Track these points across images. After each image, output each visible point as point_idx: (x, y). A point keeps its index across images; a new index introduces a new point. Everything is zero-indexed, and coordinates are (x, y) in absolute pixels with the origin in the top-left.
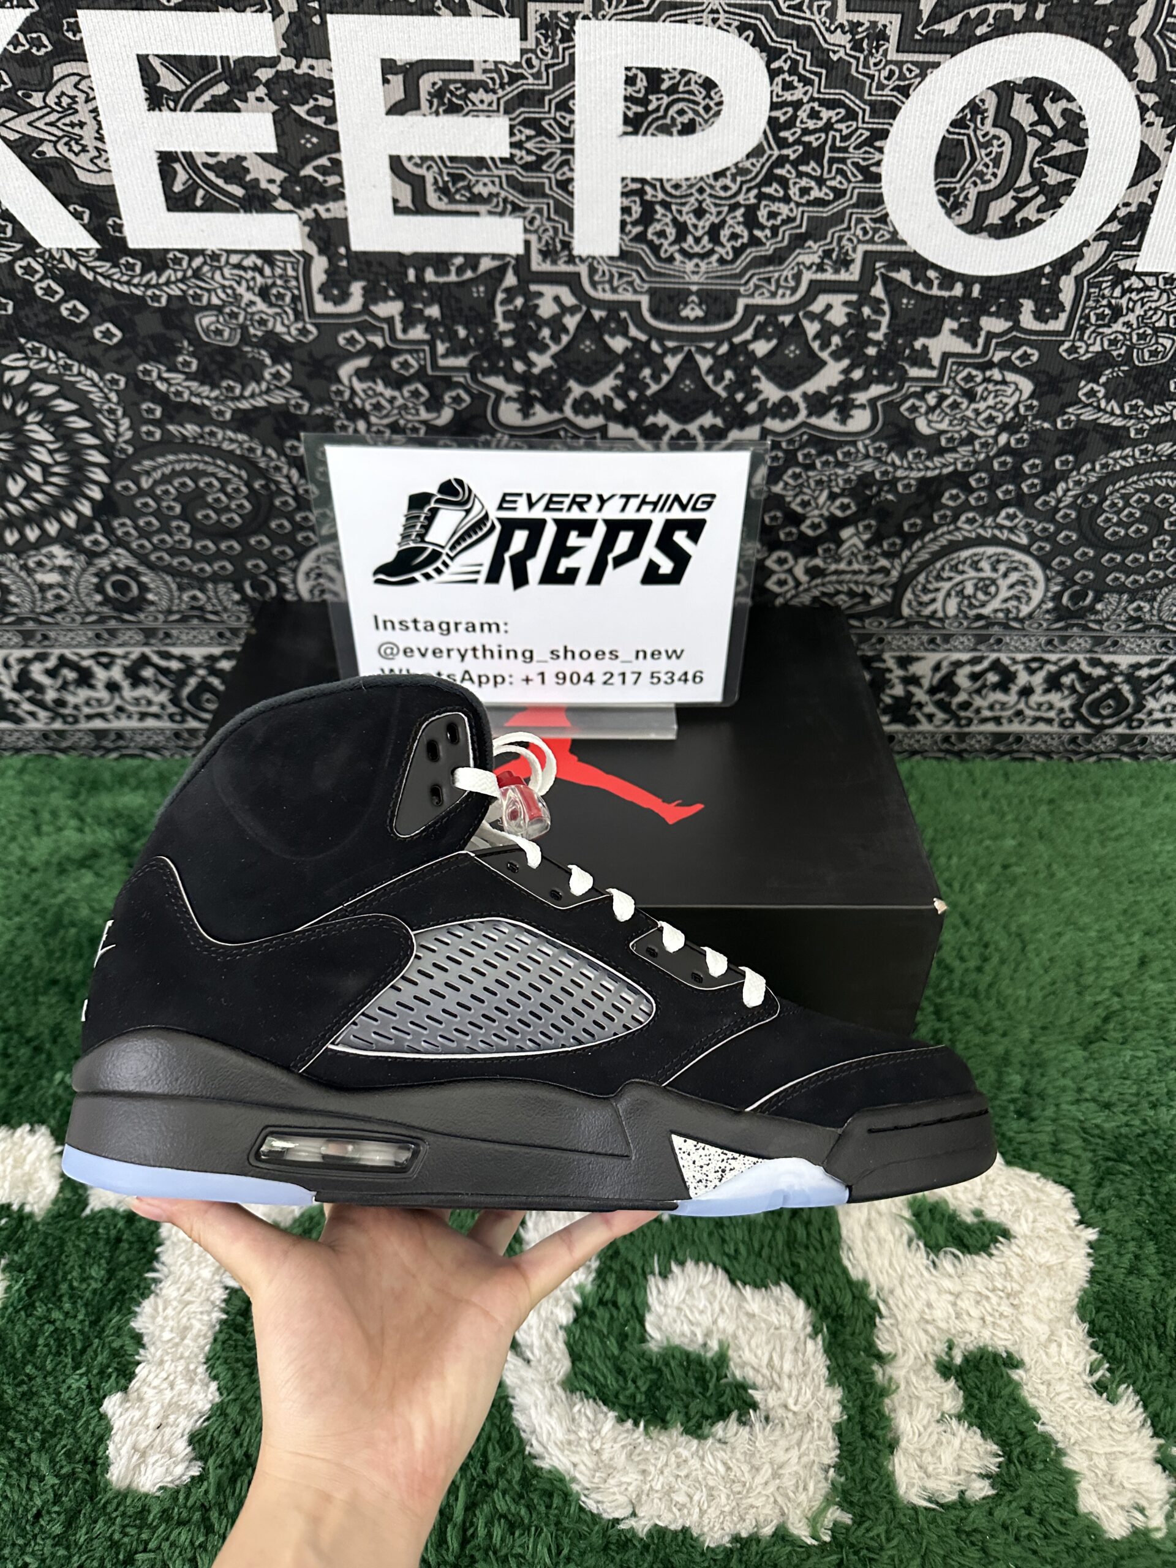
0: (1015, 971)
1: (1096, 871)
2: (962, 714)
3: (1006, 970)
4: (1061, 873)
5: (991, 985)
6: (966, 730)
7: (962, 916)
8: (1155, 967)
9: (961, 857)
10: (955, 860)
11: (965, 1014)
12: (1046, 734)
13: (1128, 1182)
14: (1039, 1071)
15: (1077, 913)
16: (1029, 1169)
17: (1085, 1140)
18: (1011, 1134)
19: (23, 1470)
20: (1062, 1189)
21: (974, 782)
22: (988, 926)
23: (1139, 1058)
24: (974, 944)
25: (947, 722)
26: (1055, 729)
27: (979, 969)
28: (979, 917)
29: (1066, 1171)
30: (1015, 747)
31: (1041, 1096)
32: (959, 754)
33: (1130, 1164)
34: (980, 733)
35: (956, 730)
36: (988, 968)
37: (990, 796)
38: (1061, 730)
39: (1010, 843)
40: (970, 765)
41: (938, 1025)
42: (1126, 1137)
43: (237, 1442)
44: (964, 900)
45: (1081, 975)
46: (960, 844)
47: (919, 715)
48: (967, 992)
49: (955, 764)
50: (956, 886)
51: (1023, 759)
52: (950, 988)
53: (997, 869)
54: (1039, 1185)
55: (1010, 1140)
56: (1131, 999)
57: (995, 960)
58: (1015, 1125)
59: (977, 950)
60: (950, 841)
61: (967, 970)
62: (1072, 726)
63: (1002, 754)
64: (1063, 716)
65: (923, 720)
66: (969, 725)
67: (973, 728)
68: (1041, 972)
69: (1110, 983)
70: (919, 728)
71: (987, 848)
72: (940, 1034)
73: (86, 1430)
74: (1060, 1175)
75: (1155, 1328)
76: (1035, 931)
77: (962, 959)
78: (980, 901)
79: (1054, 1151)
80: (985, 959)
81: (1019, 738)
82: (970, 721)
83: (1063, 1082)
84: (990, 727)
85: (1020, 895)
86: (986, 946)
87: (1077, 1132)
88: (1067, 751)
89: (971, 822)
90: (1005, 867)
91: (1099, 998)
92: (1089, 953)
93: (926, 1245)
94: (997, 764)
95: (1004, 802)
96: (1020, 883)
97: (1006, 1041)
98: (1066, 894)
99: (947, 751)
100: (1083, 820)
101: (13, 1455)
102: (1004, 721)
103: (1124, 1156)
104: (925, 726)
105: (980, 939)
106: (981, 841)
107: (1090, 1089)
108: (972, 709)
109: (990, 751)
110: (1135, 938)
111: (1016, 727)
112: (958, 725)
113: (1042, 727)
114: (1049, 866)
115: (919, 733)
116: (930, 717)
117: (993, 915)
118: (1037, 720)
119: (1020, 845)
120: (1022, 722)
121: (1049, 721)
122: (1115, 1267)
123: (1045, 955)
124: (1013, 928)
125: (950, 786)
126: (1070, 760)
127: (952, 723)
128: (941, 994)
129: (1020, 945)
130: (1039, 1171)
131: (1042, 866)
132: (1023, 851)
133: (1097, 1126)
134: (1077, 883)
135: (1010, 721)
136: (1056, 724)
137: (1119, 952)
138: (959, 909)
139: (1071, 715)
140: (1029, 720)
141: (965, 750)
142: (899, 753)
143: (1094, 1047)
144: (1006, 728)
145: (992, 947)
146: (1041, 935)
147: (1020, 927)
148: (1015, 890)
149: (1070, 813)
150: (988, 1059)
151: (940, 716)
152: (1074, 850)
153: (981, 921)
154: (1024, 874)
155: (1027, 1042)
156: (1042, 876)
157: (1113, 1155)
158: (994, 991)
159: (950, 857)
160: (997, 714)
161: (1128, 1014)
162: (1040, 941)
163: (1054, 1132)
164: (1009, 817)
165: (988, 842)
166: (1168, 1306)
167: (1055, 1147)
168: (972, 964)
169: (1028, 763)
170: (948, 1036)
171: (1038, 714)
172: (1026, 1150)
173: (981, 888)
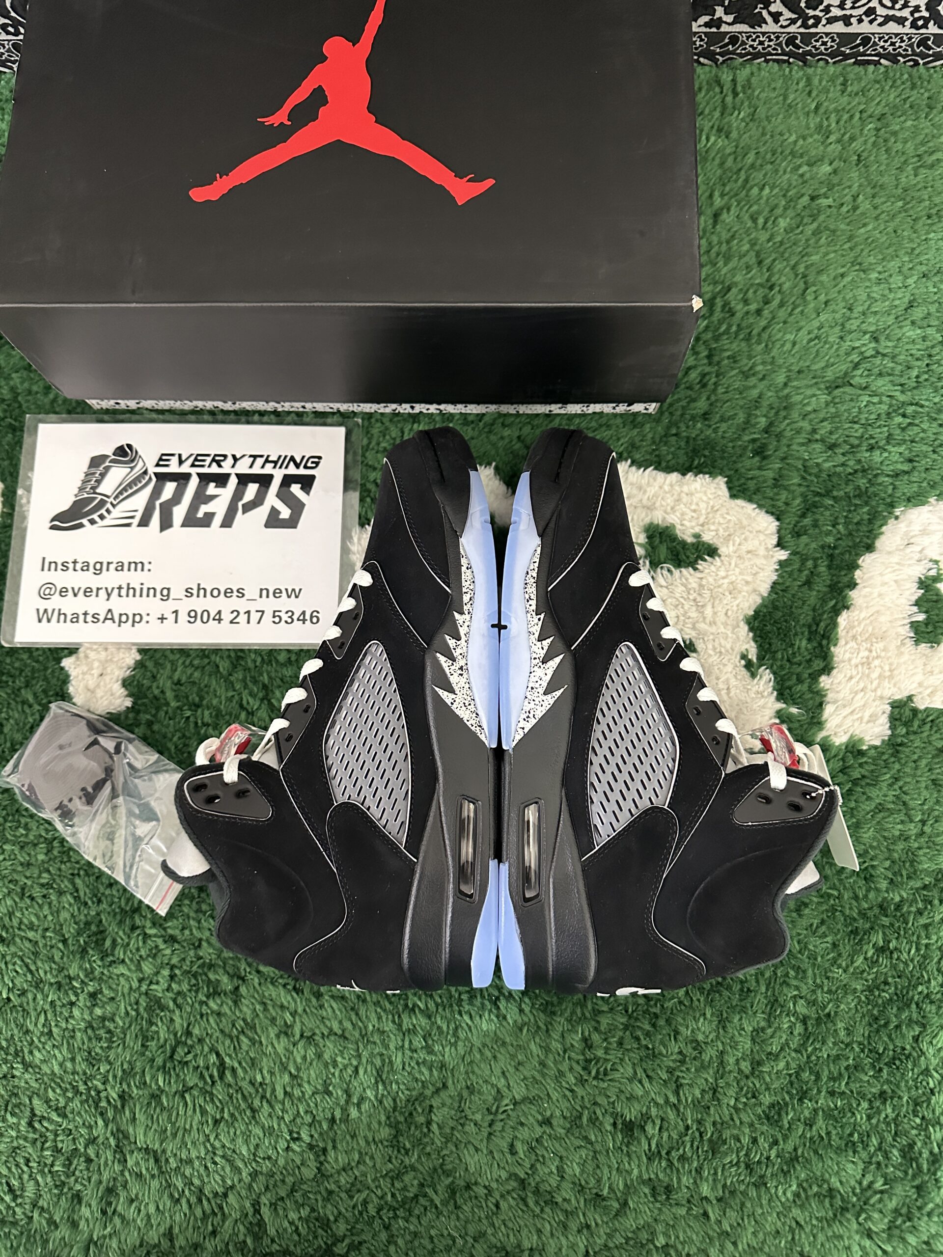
0: (790, 314)
1: (900, 204)
2: (811, 13)
3: (782, 314)
4: (865, 205)
5: (764, 329)
6: (813, 30)
7: (758, 254)
8: (918, 313)
9: (772, 188)
10: (767, 190)
11: (733, 358)
12: (897, 35)
13: (828, 513)
14: (783, 413)
15: (865, 253)
16: (750, 500)
17: (803, 478)
18: (743, 470)
19: (18, 699)
20: (771, 519)
21: (810, 93)
22: (778, 266)
23: (874, 404)
24: (760, 285)
25: (793, 22)
26: (907, 29)
27: (759, 312)
28: (774, 256)
29: (780, 504)
30: (861, 49)
31: (779, 436)
32: (802, 58)
33: (834, 498)
34: (827, 34)
35: (802, 30)
36: (766, 313)
37: (822, 110)
38: (914, 31)
39: (826, 169)
40: (810, 71)
41: (707, 369)
42: (839, 474)
43: (155, 685)
44: (763, 236)
45: (849, 319)
46: (777, 171)
47: (765, 13)
48: (741, 337)
49: (797, 71)
50: (761, 221)
51: (869, 62)
52: (727, 332)
53: (805, 200)
54: (753, 514)
55: (741, 476)
56: (886, 346)
57: (775, 303)
58: (748, 463)
59: (761, 292)
60: (769, 167)
61: (747, 313)
62: (925, 26)
63: (846, 57)
64: (916, 15)
65: (769, 19)
66: (815, 25)
67: (820, 29)
68: (814, 316)
69: (873, 328)
70: (765, 28)
71: (802, 176)
72: (707, 377)
73: (53, 677)
74: (773, 506)
75: (810, 627)
76: (820, 272)
77: (746, 302)
78: (779, 239)
79: (775, 486)
80: (767, 302)
81: (866, 40)
82: (818, 20)
83: (801, 424)
84: (839, 27)
85: (816, 233)
86: (771, 288)
87: (798, 470)
88: (914, 53)
89: (795, 142)
90: (813, 198)
91: (857, 344)
92: (864, 297)
93: (651, 563)
94: (839, 68)
95: (833, 118)
96: (822, 218)
97: (762, 385)
98: (862, 230)
99: (790, 54)
100: (905, 142)
101: (9, 691)
102: (853, 20)
103: (831, 491)
104: (771, 27)
105: (768, 280)
106: (800, 166)
107: (822, 432)
108: (821, 7)
109: (832, 55)
110: (910, 281)
111: (865, 28)
112: (805, 25)
113: (892, 27)
114: (855, 198)
115: (764, 34)
116: (776, 16)
117: (786, 255)
118: (888, 19)
119: (835, 172)
120: (871, 22)
121: (901, 21)
122: (795, 580)
123: (822, 298)
124: (801, 269)
125: (785, 98)
126: (917, 64)
127: (799, 23)
128: (717, 338)
129: (802, 285)
130: (757, 503)
131: (849, 198)
132: (835, 180)
133: (818, 465)
134: (877, 218)
135: (860, 21)
136: (908, 23)
137: (891, 296)
138: (757, 248)
139: (926, 14)
140: (880, 20)
141: (809, 53)
142: (741, 56)
143: (837, 392)
144: (855, 28)
145: (777, 289)
146: (824, 278)
147: (807, 267)
148: (815, 225)
149: (895, 133)
150: (741, 403)
151: (787, 14)
152: (885, 179)
153: (774, 260)
154: (830, 207)
155: (780, 385)
156: (844, 209)
157: (823, 491)
158: (765, 336)
159: (762, 189)
160: (848, 12)
161: (878, 361)
162: (822, 282)
163: (780, 469)
164: (833, 138)
165: (805, 168)
166: (824, 612)
167: (777, 483)
168: (753, 307)
169: (871, 68)
170: (714, 380)
171: (891, 13)
172: (751, 485)
173: (783, 223)
